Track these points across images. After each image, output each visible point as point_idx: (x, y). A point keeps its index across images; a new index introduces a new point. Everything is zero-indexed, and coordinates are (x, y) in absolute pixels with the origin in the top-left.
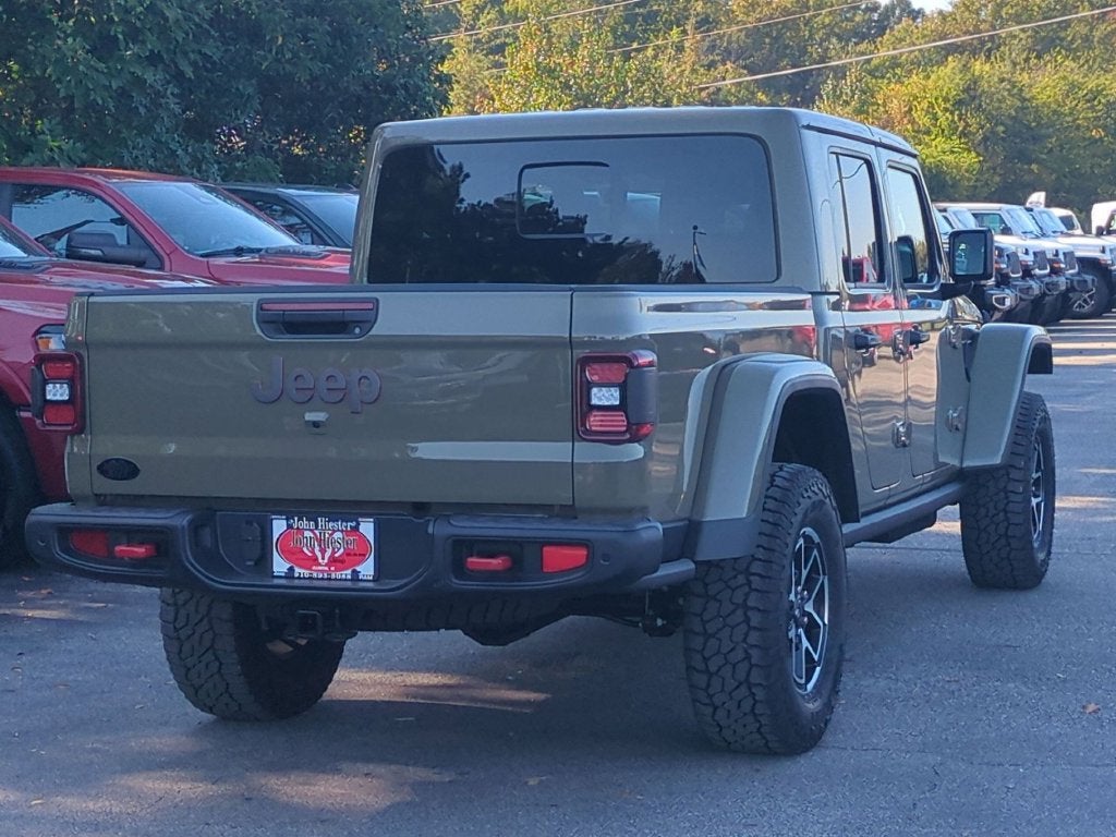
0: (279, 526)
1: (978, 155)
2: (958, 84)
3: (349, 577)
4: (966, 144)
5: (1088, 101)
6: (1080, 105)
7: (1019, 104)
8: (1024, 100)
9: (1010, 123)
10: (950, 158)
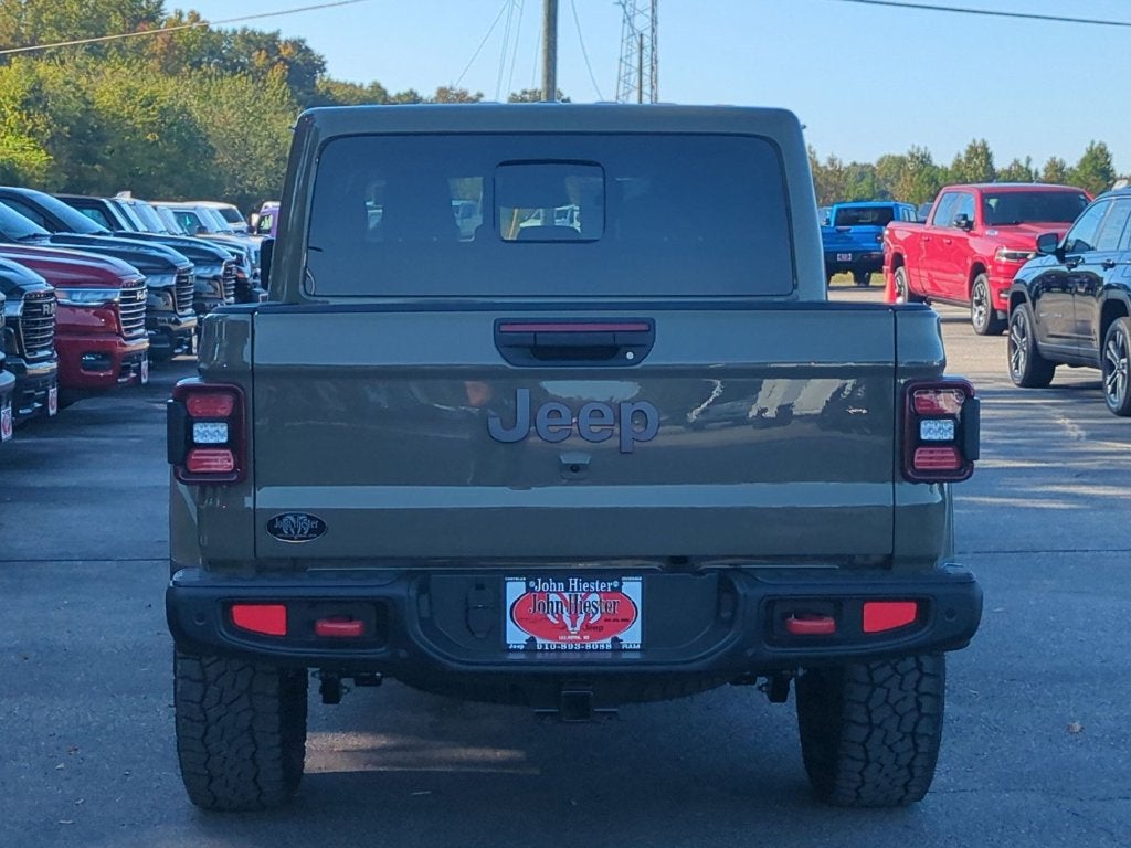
0: (515, 589)
1: (48, 154)
2: (24, 85)
3: (609, 647)
4: (34, 142)
5: (143, 106)
6: (137, 109)
7: (83, 106)
8: (88, 103)
9: (74, 123)
10: (22, 156)
